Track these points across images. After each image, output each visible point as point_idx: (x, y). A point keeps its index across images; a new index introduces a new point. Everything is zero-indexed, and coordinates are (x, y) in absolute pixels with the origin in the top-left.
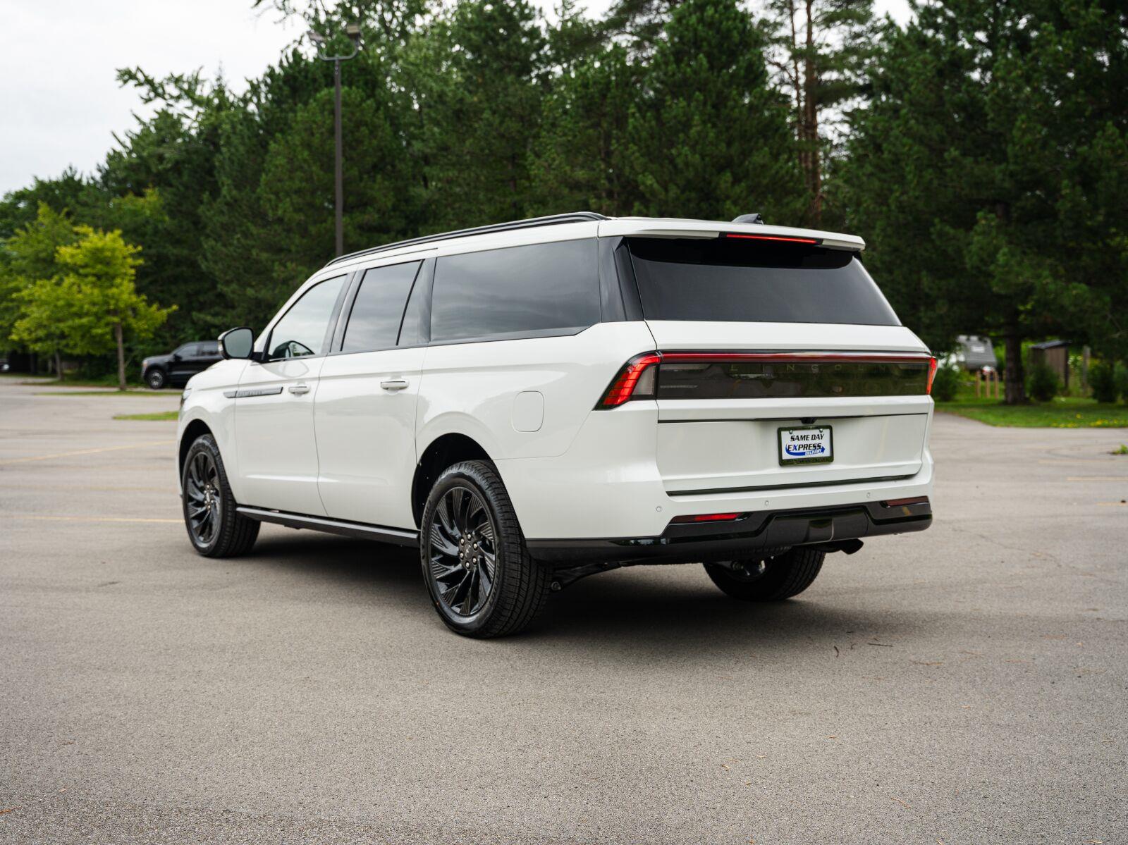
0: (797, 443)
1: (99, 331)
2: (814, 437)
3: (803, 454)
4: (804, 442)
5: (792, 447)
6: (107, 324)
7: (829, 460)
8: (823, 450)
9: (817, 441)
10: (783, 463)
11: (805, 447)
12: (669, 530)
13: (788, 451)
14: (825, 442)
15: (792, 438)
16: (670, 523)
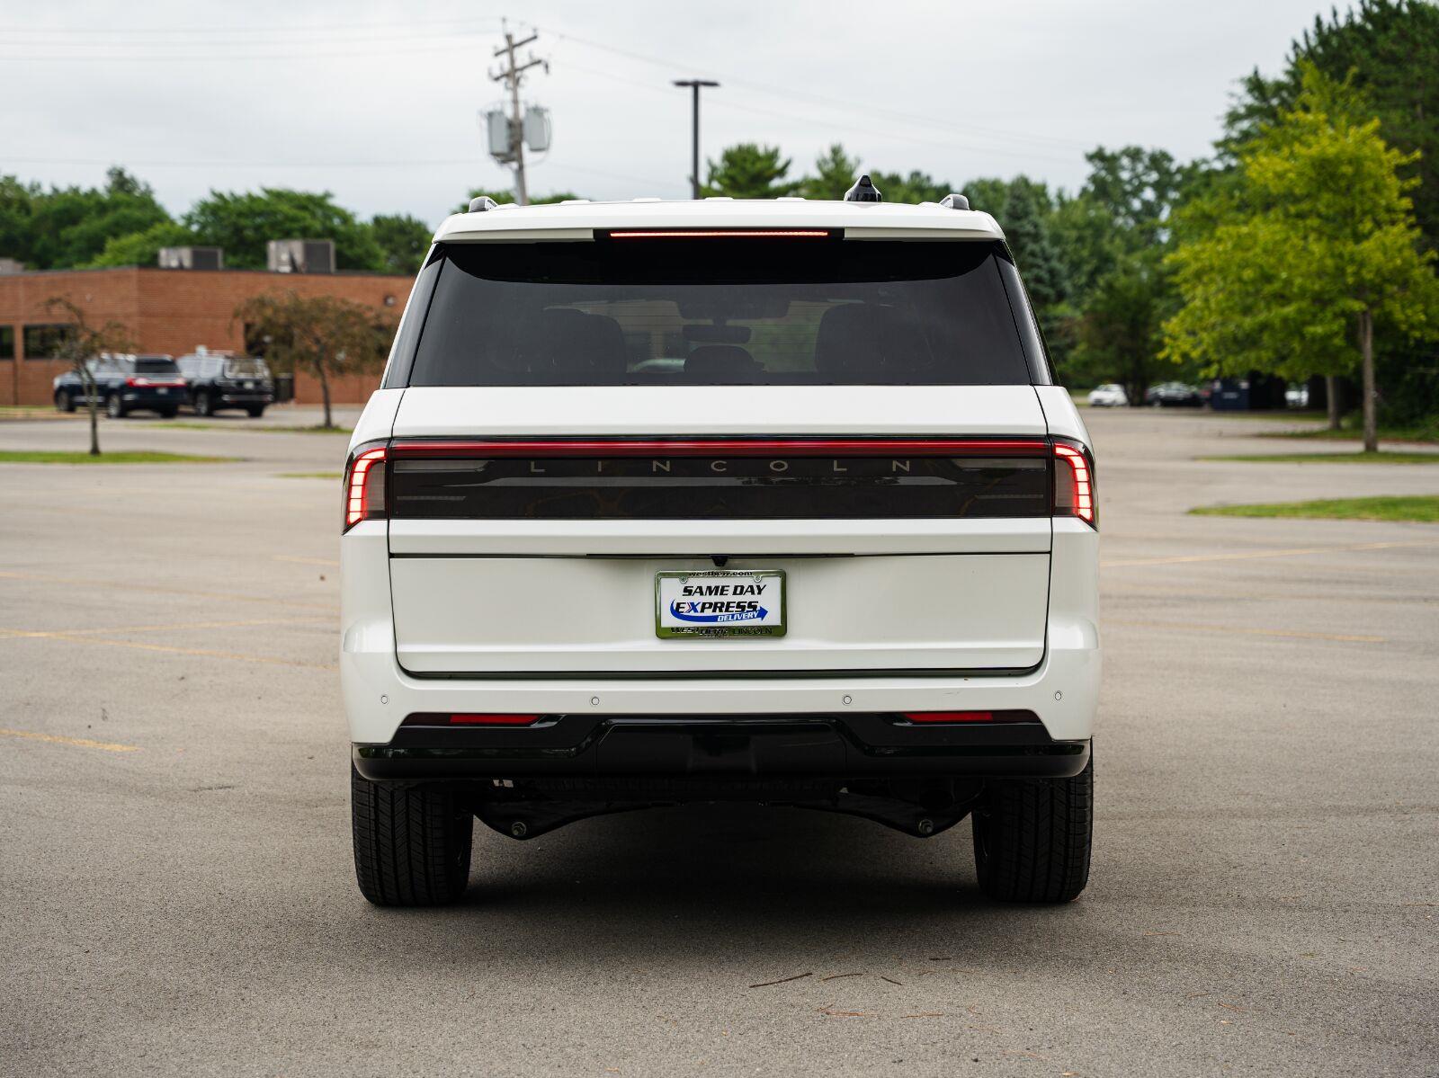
0: (696, 599)
1: (1319, 330)
2: (739, 590)
3: (714, 619)
4: (714, 599)
5: (687, 607)
6: (1343, 314)
7: (778, 632)
8: (763, 613)
9: (748, 598)
10: (664, 634)
11: (714, 606)
12: (400, 733)
13: (676, 612)
14: (769, 599)
15: (688, 591)
16: (402, 725)
